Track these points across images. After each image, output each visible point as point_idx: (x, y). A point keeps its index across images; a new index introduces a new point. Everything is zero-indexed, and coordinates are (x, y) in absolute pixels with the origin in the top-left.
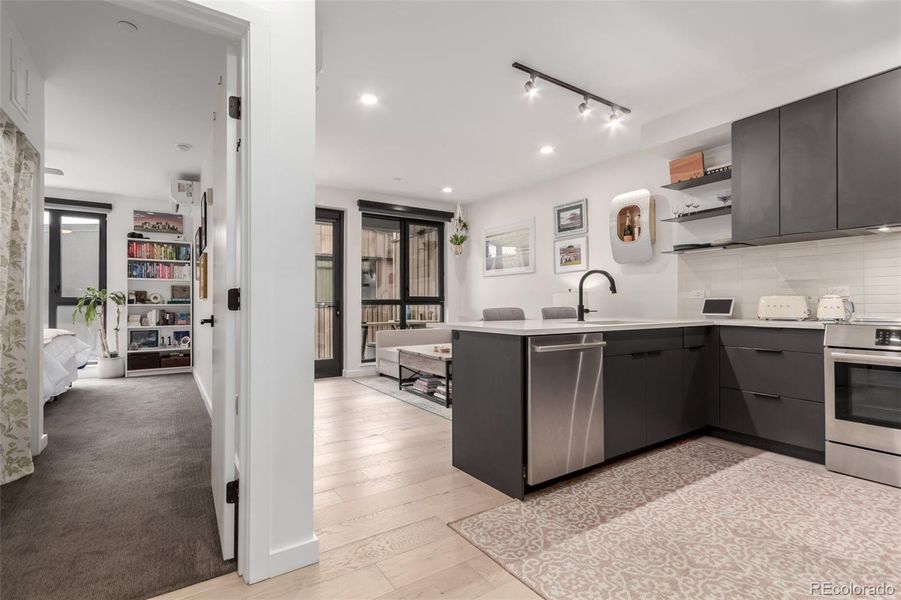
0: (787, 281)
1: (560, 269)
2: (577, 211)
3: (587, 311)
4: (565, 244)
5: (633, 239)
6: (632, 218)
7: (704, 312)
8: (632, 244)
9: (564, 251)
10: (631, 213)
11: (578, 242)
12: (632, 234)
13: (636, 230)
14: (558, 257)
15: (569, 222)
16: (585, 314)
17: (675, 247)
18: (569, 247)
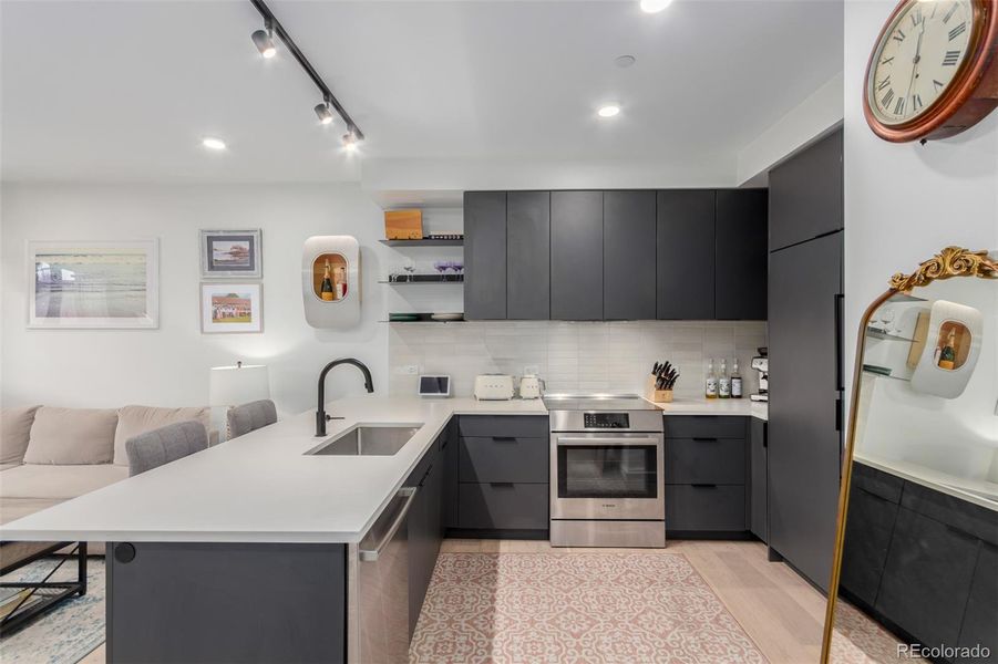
0: (494, 359)
1: (210, 325)
2: (245, 245)
3: (329, 418)
4: (223, 290)
5: (334, 298)
6: (332, 269)
7: (422, 392)
8: (332, 304)
9: (218, 301)
10: (330, 262)
11: (244, 289)
12: (331, 290)
13: (339, 287)
14: (209, 309)
15: (229, 257)
16: (327, 423)
17: (391, 315)
18: (230, 295)
